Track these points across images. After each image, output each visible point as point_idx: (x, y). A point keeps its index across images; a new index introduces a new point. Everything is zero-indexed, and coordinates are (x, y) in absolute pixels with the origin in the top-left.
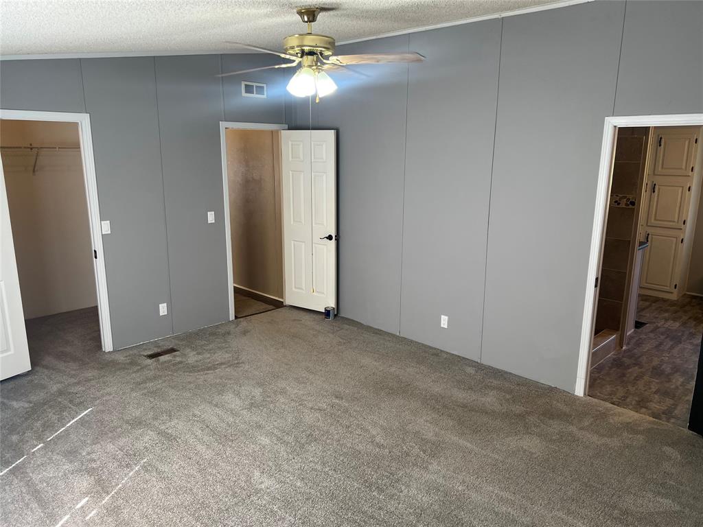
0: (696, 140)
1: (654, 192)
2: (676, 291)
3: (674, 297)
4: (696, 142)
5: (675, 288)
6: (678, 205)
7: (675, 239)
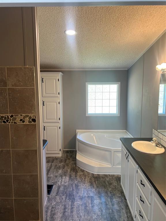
0: (58, 79)
1: (44, 105)
2: (60, 152)
3: (60, 155)
4: (58, 81)
5: (60, 151)
6: (56, 111)
7: (56, 127)
